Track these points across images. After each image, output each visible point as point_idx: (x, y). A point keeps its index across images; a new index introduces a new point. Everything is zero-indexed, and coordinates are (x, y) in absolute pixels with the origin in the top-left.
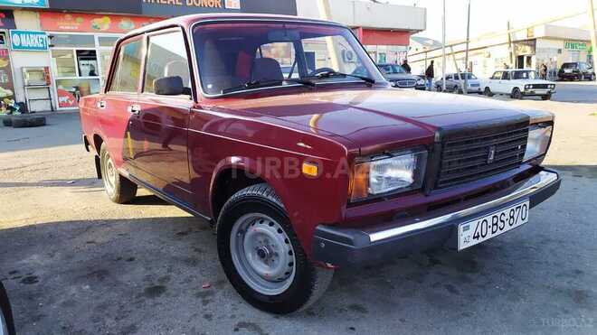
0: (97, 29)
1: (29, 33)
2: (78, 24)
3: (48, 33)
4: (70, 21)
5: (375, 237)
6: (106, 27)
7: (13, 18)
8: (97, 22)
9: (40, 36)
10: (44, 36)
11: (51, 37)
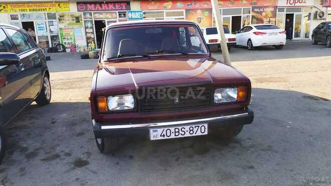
0: (165, 8)
1: (136, 12)
2: (157, 6)
3: (144, 11)
4: (153, 5)
5: (103, 127)
6: (170, 7)
7: (130, 5)
8: (165, 4)
9: (140, 13)
10: (142, 13)
11: (144, 13)
